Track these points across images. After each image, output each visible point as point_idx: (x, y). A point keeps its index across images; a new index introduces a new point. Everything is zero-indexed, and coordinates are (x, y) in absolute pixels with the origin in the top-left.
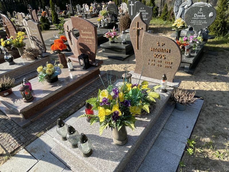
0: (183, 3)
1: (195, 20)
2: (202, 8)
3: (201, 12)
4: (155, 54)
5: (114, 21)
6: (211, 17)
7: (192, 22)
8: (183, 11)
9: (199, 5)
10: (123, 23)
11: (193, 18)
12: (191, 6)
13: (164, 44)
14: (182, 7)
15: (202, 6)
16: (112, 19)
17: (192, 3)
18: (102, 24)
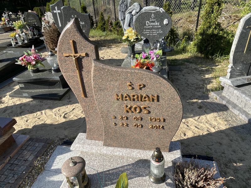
0: (130, 8)
2: (154, 13)
3: (154, 19)
4: (127, 106)
5: (37, 36)
6: (167, 25)
7: (145, 32)
8: (131, 19)
9: (149, 10)
10: (50, 38)
11: (145, 27)
12: (140, 11)
13: (144, 86)
14: (129, 13)
15: (153, 12)
16: (34, 34)
17: (141, 8)
18: (19, 41)
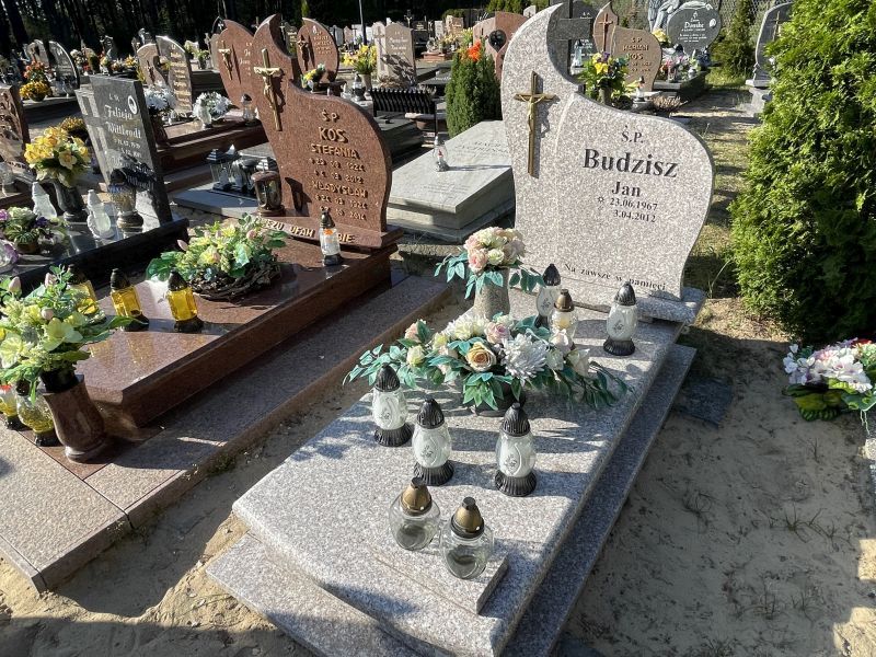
0: (665, 3)
1: (687, 33)
3: (696, 19)
9: (691, 7)
11: (683, 30)
12: (679, 7)
14: (663, 10)
